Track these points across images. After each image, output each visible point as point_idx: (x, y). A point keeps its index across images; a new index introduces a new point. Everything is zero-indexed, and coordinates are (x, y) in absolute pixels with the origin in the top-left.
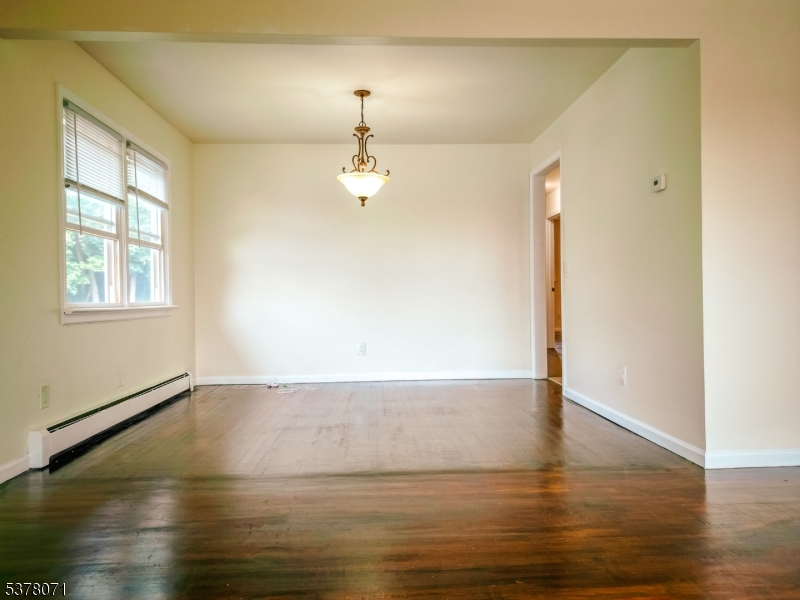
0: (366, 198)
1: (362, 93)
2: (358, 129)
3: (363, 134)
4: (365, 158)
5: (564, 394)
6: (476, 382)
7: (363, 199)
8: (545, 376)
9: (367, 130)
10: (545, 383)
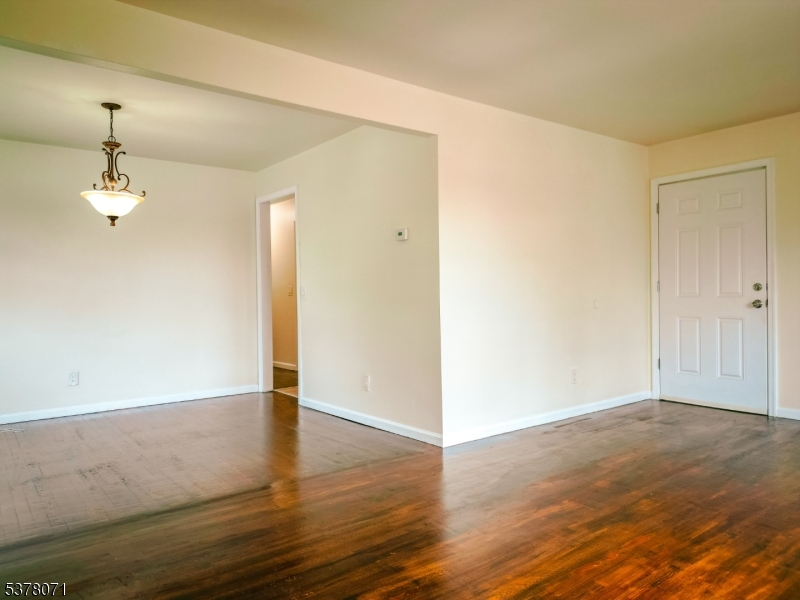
0: (117, 217)
1: (112, 107)
2: (106, 144)
3: (112, 150)
4: (116, 176)
5: (300, 403)
6: (209, 401)
7: (113, 219)
8: (271, 388)
9: (118, 145)
10: (271, 394)
